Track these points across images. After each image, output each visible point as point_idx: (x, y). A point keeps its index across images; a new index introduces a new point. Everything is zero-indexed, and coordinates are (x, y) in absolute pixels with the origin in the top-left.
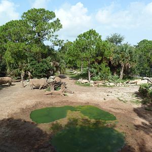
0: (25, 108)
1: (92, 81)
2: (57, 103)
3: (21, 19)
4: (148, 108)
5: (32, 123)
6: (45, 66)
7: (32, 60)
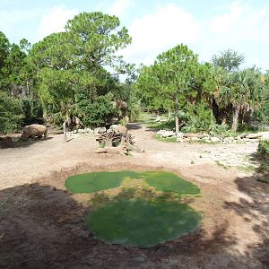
0: (59, 171)
1: (181, 134)
2: (112, 165)
3: (64, 31)
4: (263, 179)
5: (65, 192)
6: (103, 107)
7: (82, 99)
